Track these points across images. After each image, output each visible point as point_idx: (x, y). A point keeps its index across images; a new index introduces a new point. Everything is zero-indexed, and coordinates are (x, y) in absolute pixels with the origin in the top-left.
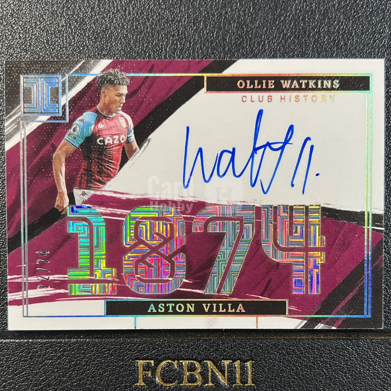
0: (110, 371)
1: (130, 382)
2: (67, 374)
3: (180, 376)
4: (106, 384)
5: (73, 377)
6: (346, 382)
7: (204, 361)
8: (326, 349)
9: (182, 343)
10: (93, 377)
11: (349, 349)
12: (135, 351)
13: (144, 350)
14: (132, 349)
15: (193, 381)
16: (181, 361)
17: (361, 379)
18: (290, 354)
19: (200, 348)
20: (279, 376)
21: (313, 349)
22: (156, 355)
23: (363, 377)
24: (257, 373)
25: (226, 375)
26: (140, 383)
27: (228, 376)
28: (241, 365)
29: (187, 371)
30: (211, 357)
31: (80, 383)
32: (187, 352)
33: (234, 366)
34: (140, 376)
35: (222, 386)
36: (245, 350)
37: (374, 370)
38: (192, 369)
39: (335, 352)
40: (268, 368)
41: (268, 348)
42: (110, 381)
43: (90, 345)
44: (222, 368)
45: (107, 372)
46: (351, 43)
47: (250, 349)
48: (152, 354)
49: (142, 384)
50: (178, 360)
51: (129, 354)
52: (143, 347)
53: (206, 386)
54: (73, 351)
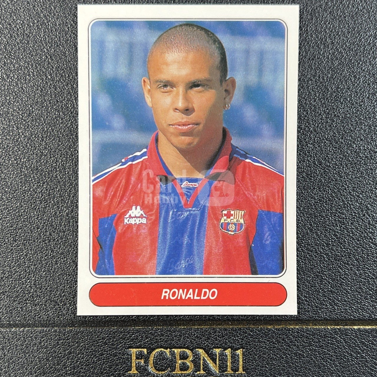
0: (104, 359)
1: (123, 370)
2: (61, 362)
3: (172, 364)
4: (100, 372)
5: (68, 365)
6: (335, 370)
7: (196, 349)
8: (315, 338)
9: (174, 332)
10: (86, 365)
11: (337, 338)
12: (128, 339)
13: (137, 339)
14: (126, 338)
15: (185, 369)
16: (173, 350)
17: (349, 367)
18: (280, 343)
19: (192, 337)
20: (270, 364)
21: (302, 338)
22: (149, 344)
23: (352, 365)
24: (247, 361)
25: (218, 363)
26: (133, 371)
27: (219, 364)
28: (231, 353)
29: (180, 359)
30: (202, 346)
31: (74, 371)
32: (179, 340)
33: (226, 354)
34: (134, 365)
35: (214, 374)
36: (236, 339)
37: (362, 358)
38: (184, 357)
39: (324, 341)
40: (258, 356)
41: (258, 337)
42: (103, 369)
43: (84, 334)
44: (213, 356)
45: (101, 360)
46: (337, 42)
47: (240, 338)
48: (145, 343)
49: (135, 372)
50: (170, 349)
51: (123, 342)
52: (137, 336)
53: (197, 374)
54: (68, 339)
